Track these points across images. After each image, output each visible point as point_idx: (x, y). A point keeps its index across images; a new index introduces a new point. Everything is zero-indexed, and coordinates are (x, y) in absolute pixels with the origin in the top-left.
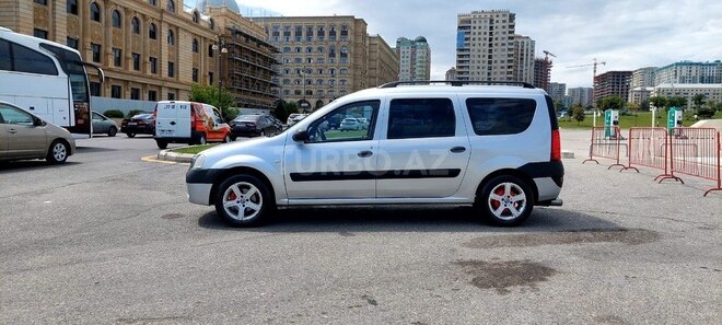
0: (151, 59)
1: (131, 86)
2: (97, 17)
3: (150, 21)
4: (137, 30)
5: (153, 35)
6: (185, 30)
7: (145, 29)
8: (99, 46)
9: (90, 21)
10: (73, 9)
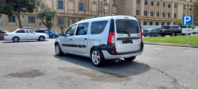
0: (168, 13)
1: (161, 22)
2: (152, 4)
3: (169, 3)
4: (164, 6)
5: (169, 6)
6: (181, 3)
7: (166, 5)
8: (153, 12)
9: (150, 6)
10: (146, 4)
